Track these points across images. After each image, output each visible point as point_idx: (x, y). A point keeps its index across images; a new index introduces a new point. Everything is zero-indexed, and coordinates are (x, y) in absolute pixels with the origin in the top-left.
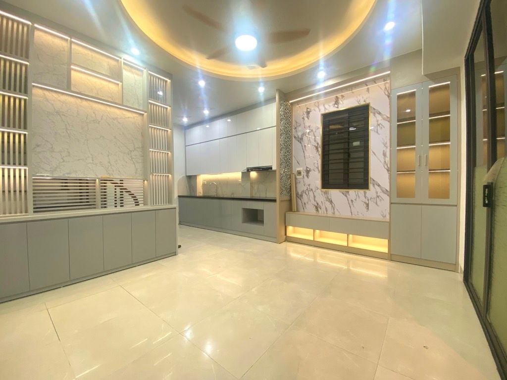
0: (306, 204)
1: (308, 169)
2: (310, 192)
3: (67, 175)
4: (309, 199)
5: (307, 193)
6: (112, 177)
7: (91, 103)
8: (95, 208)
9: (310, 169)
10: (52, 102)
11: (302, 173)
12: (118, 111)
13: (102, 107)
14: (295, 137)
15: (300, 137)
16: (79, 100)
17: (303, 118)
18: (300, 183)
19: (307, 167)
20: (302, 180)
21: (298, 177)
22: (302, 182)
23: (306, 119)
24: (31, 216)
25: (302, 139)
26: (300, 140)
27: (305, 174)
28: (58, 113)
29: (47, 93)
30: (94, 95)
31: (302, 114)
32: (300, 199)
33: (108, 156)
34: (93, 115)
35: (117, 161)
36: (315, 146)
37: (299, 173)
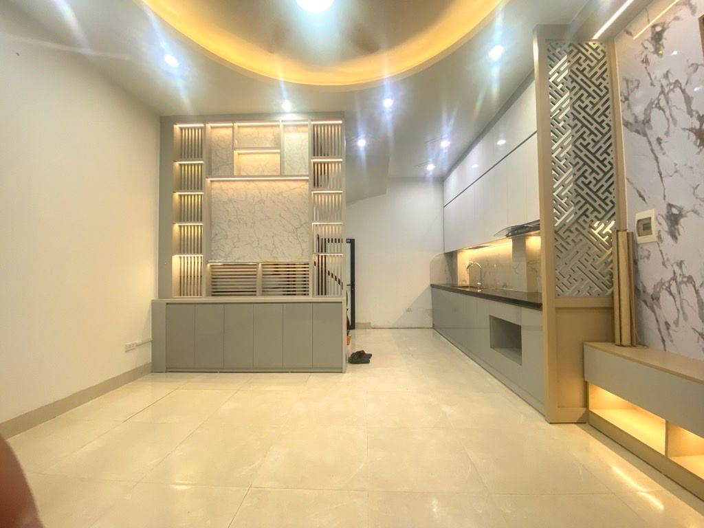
0: (673, 326)
1: (675, 211)
2: (683, 286)
3: (237, 261)
4: (681, 310)
5: (674, 289)
6: (276, 260)
7: (257, 183)
8: (255, 295)
9: (681, 210)
10: (226, 192)
11: (654, 227)
12: (282, 184)
13: (267, 184)
14: (627, 124)
15: (641, 118)
16: (247, 183)
17: (646, 61)
18: (648, 257)
19: (670, 206)
20: (654, 250)
21: (640, 240)
22: (655, 255)
23: (653, 58)
24: (204, 299)
25: (647, 121)
26: (641, 126)
27: (665, 227)
28: (231, 201)
29: (222, 184)
30: (259, 174)
31: (641, 48)
32: (653, 311)
33: (273, 237)
34: (259, 195)
35: (281, 241)
36: (691, 130)
37: (645, 226)
